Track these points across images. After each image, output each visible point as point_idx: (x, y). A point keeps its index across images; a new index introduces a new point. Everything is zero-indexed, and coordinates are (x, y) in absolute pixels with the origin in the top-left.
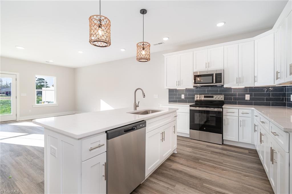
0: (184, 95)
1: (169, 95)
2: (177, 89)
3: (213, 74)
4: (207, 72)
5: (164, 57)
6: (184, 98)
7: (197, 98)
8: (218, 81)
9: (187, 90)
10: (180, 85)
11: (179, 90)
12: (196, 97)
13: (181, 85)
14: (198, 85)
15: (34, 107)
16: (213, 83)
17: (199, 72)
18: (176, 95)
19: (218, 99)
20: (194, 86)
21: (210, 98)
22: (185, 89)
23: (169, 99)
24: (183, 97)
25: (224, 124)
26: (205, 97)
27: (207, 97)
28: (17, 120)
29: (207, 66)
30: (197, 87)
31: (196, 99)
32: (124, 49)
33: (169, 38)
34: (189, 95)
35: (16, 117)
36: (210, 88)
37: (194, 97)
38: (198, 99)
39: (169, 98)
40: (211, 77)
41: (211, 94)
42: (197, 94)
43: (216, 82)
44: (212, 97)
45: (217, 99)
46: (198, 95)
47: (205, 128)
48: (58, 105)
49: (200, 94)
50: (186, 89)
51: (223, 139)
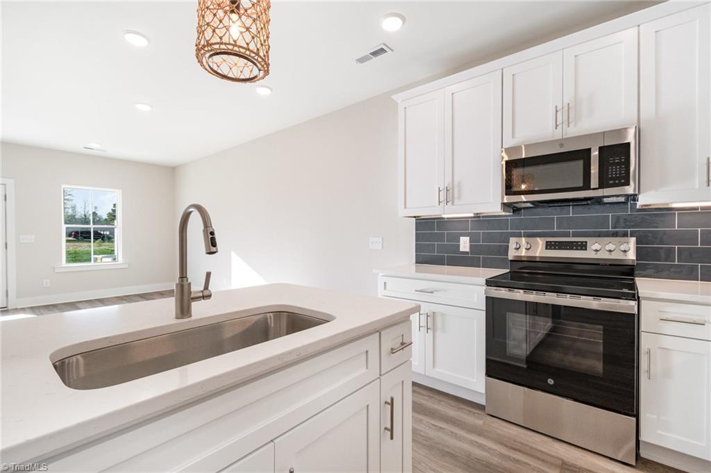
0: (467, 239)
1: (418, 237)
2: (442, 218)
3: (589, 150)
4: (562, 145)
5: (397, 104)
6: (467, 249)
7: (517, 249)
8: (612, 179)
9: (481, 220)
10: (453, 204)
11: (451, 220)
12: (514, 246)
13: (456, 202)
14: (523, 198)
15: (56, 271)
16: (589, 188)
17: (526, 146)
18: (440, 237)
19: (606, 256)
20: (506, 206)
21: (572, 249)
22: (472, 215)
23: (416, 252)
24: (465, 244)
25: (649, 371)
26: (549, 246)
27: (560, 248)
28: (9, 308)
29: (559, 121)
30: (520, 209)
31: (512, 254)
32: (269, 88)
33: (403, 19)
34: (488, 237)
35: (7, 299)
36: (571, 212)
37: (507, 247)
38: (523, 253)
39: (418, 248)
40: (580, 163)
41: (575, 235)
42: (519, 235)
43: (602, 185)
44: (583, 246)
45: (603, 255)
46: (523, 239)
47: (551, 381)
48: (127, 266)
49: (528, 235)
50: (477, 216)
51: (642, 438)
